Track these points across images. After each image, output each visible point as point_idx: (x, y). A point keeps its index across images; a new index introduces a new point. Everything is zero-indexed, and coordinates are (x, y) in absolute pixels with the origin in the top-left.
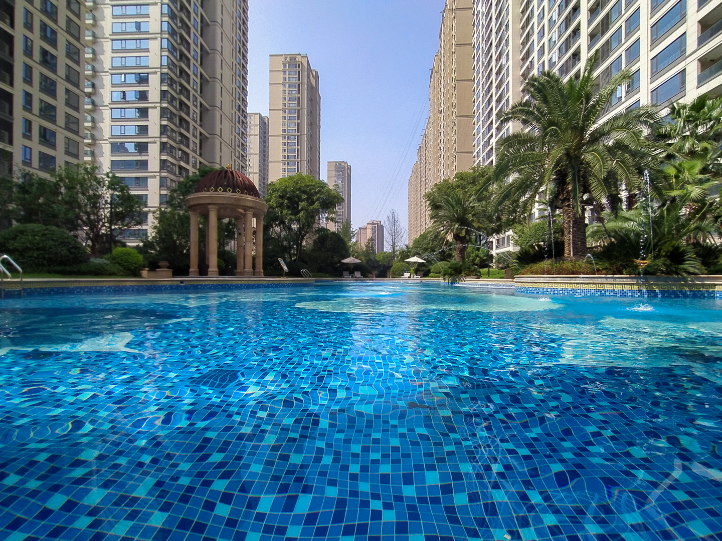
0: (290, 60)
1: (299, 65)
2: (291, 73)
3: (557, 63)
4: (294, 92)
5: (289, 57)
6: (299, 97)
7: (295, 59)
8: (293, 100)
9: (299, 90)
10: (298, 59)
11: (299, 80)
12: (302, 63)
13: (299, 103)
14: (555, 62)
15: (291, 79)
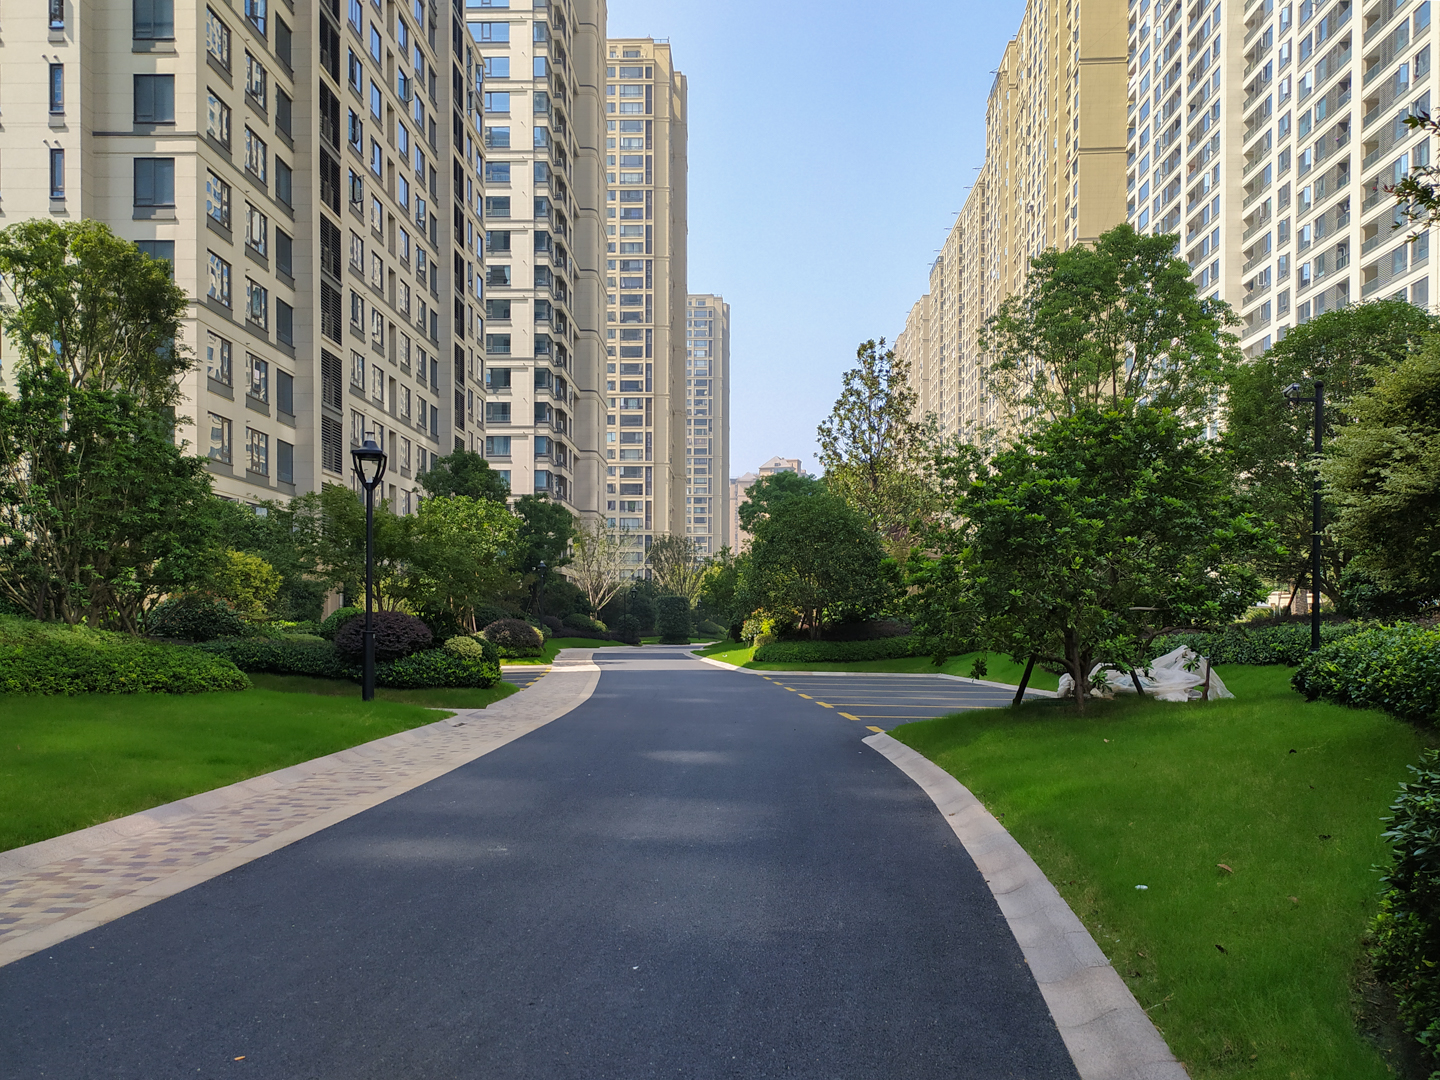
0: (626, 54)
1: (648, 70)
2: (629, 90)
3: (1313, 92)
4: (635, 144)
5: (620, 46)
6: (648, 158)
7: (638, 53)
8: (633, 165)
9: (648, 138)
10: (647, 51)
11: (648, 111)
12: (656, 64)
13: (648, 173)
14: (1310, 89)
15: (628, 108)
